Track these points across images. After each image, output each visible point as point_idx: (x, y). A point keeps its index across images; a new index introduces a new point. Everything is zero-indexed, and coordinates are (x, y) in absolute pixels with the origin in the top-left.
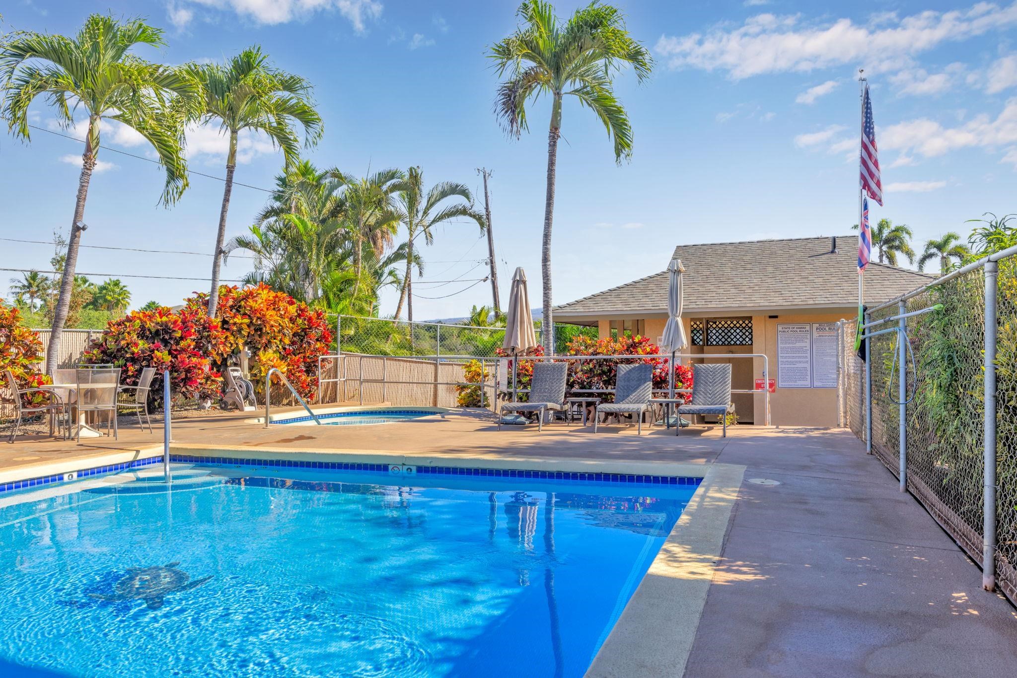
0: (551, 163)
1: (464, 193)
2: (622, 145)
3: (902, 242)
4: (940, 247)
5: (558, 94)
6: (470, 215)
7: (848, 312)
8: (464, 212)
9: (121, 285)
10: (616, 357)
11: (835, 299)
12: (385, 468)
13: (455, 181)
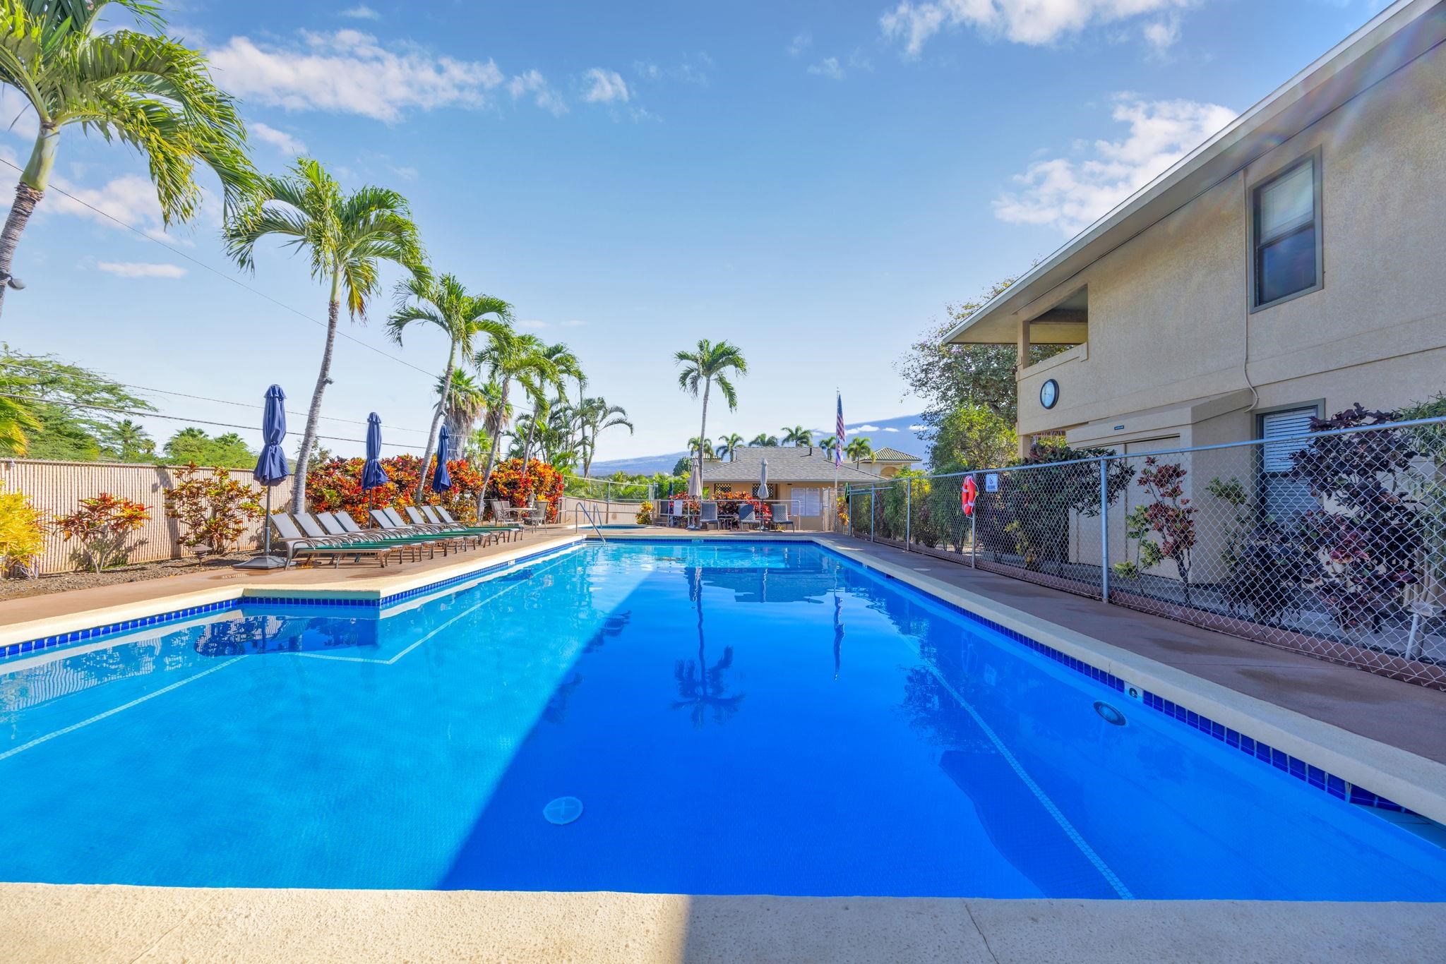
0: (705, 411)
1: (623, 412)
2: (732, 403)
3: (808, 440)
4: (827, 443)
5: (708, 380)
6: (626, 424)
7: (830, 484)
8: (620, 421)
9: (239, 438)
10: (736, 500)
11: (824, 478)
12: (691, 540)
13: (619, 405)
